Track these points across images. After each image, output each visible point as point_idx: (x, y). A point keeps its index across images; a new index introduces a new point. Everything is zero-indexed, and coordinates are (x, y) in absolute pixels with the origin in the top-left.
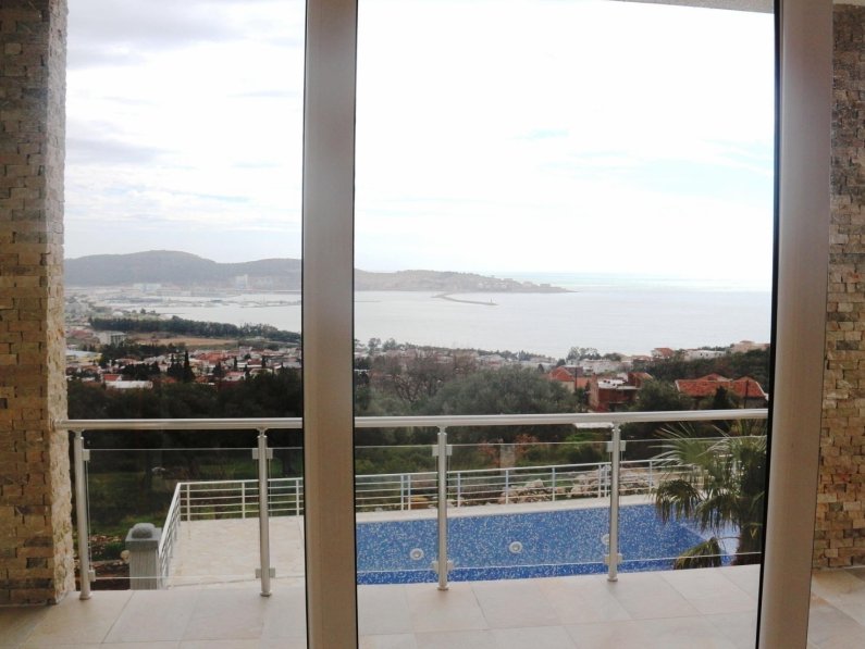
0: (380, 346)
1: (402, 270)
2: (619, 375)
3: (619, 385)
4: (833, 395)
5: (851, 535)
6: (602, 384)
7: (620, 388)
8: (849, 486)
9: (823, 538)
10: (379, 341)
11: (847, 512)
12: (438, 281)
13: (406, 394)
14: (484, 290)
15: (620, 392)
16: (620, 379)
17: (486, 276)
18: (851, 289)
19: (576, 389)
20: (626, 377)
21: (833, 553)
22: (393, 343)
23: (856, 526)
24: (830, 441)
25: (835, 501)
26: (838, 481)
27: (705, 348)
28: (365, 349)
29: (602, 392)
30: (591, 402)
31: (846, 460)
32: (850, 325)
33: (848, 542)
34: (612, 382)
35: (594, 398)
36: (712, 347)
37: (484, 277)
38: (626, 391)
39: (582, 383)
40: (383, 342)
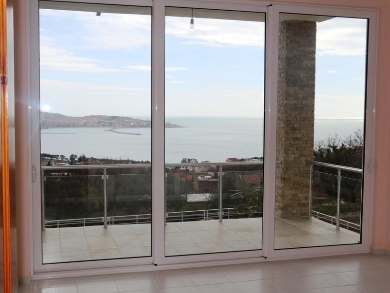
0: (76, 159)
1: (88, 115)
2: (209, 173)
3: (210, 178)
4: (293, 156)
5: (301, 206)
6: (200, 178)
7: (210, 180)
8: (299, 188)
9: (291, 206)
10: (76, 156)
11: (299, 197)
12: (108, 121)
13: (95, 185)
14: (134, 126)
15: (210, 182)
16: (210, 175)
17: (135, 118)
18: (298, 119)
19: (186, 181)
20: (213, 174)
21: (295, 212)
22: (84, 157)
23: (302, 202)
24: (292, 172)
25: (295, 193)
26: (295, 186)
27: (255, 158)
28: (68, 161)
29: (201, 182)
30: (194, 188)
31: (298, 179)
32: (298, 132)
33: (300, 208)
34: (206, 177)
35: (196, 185)
36: (259, 157)
37: (134, 119)
38: (213, 182)
39: (189, 177)
40: (78, 156)
